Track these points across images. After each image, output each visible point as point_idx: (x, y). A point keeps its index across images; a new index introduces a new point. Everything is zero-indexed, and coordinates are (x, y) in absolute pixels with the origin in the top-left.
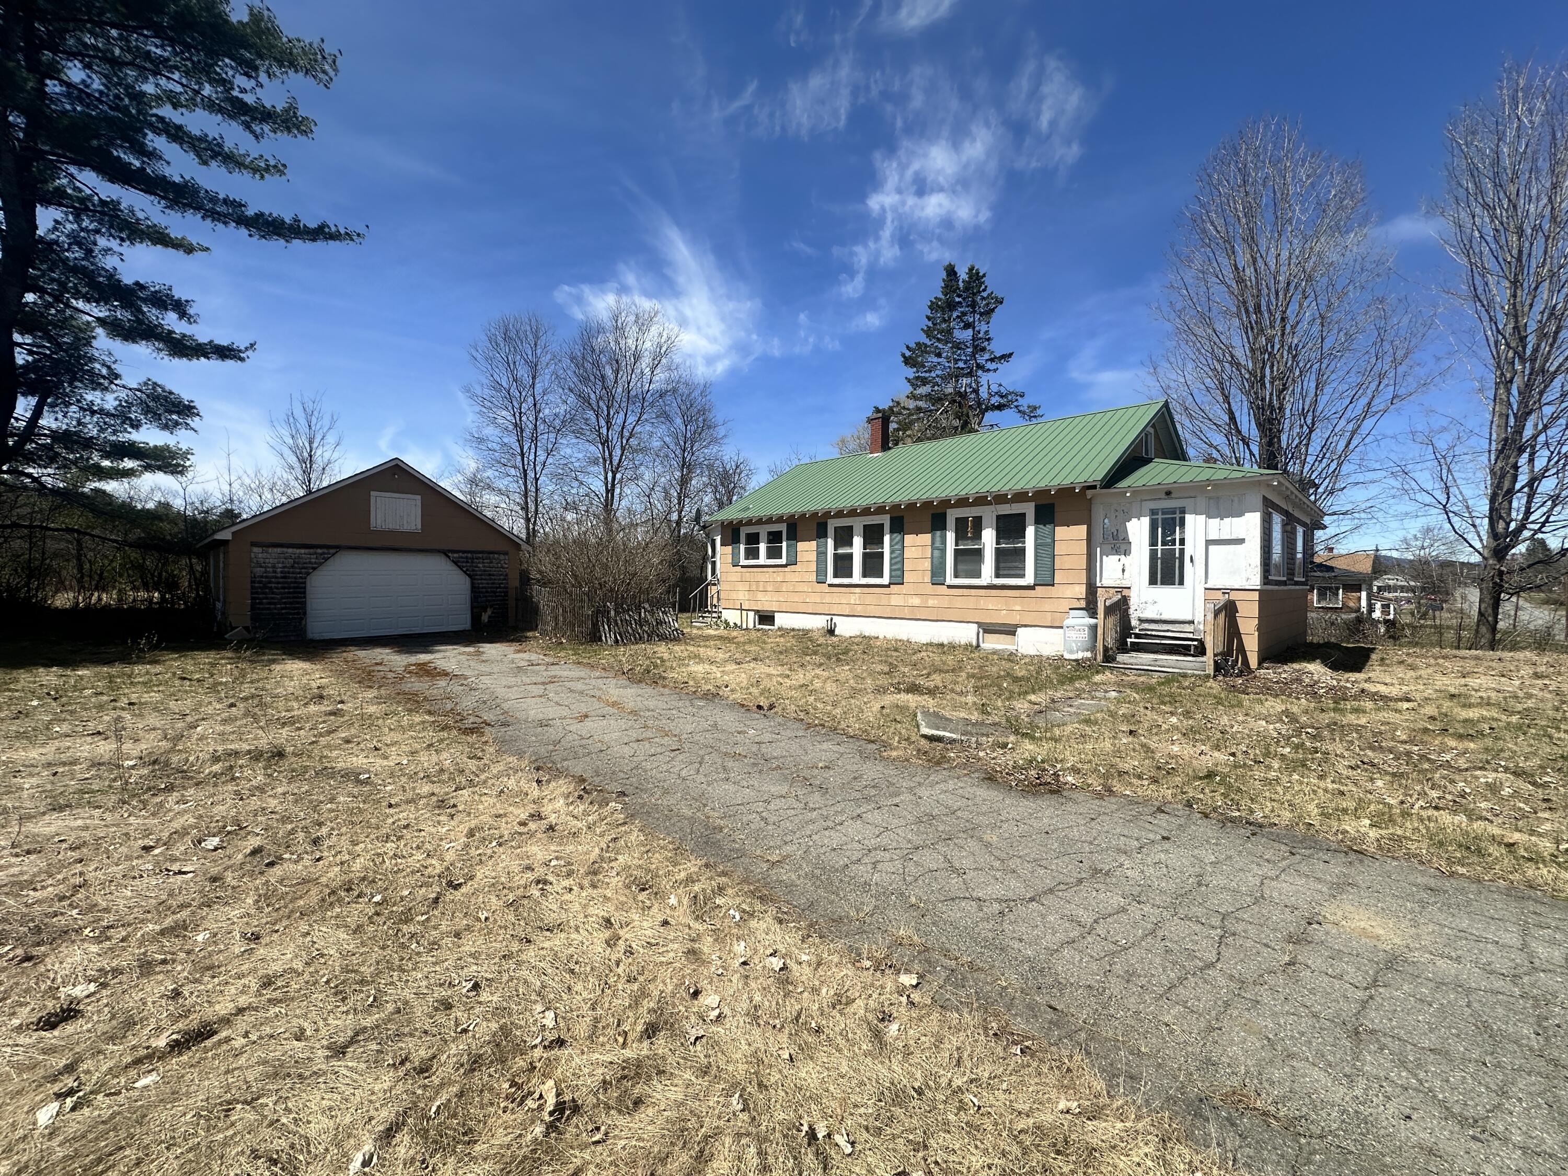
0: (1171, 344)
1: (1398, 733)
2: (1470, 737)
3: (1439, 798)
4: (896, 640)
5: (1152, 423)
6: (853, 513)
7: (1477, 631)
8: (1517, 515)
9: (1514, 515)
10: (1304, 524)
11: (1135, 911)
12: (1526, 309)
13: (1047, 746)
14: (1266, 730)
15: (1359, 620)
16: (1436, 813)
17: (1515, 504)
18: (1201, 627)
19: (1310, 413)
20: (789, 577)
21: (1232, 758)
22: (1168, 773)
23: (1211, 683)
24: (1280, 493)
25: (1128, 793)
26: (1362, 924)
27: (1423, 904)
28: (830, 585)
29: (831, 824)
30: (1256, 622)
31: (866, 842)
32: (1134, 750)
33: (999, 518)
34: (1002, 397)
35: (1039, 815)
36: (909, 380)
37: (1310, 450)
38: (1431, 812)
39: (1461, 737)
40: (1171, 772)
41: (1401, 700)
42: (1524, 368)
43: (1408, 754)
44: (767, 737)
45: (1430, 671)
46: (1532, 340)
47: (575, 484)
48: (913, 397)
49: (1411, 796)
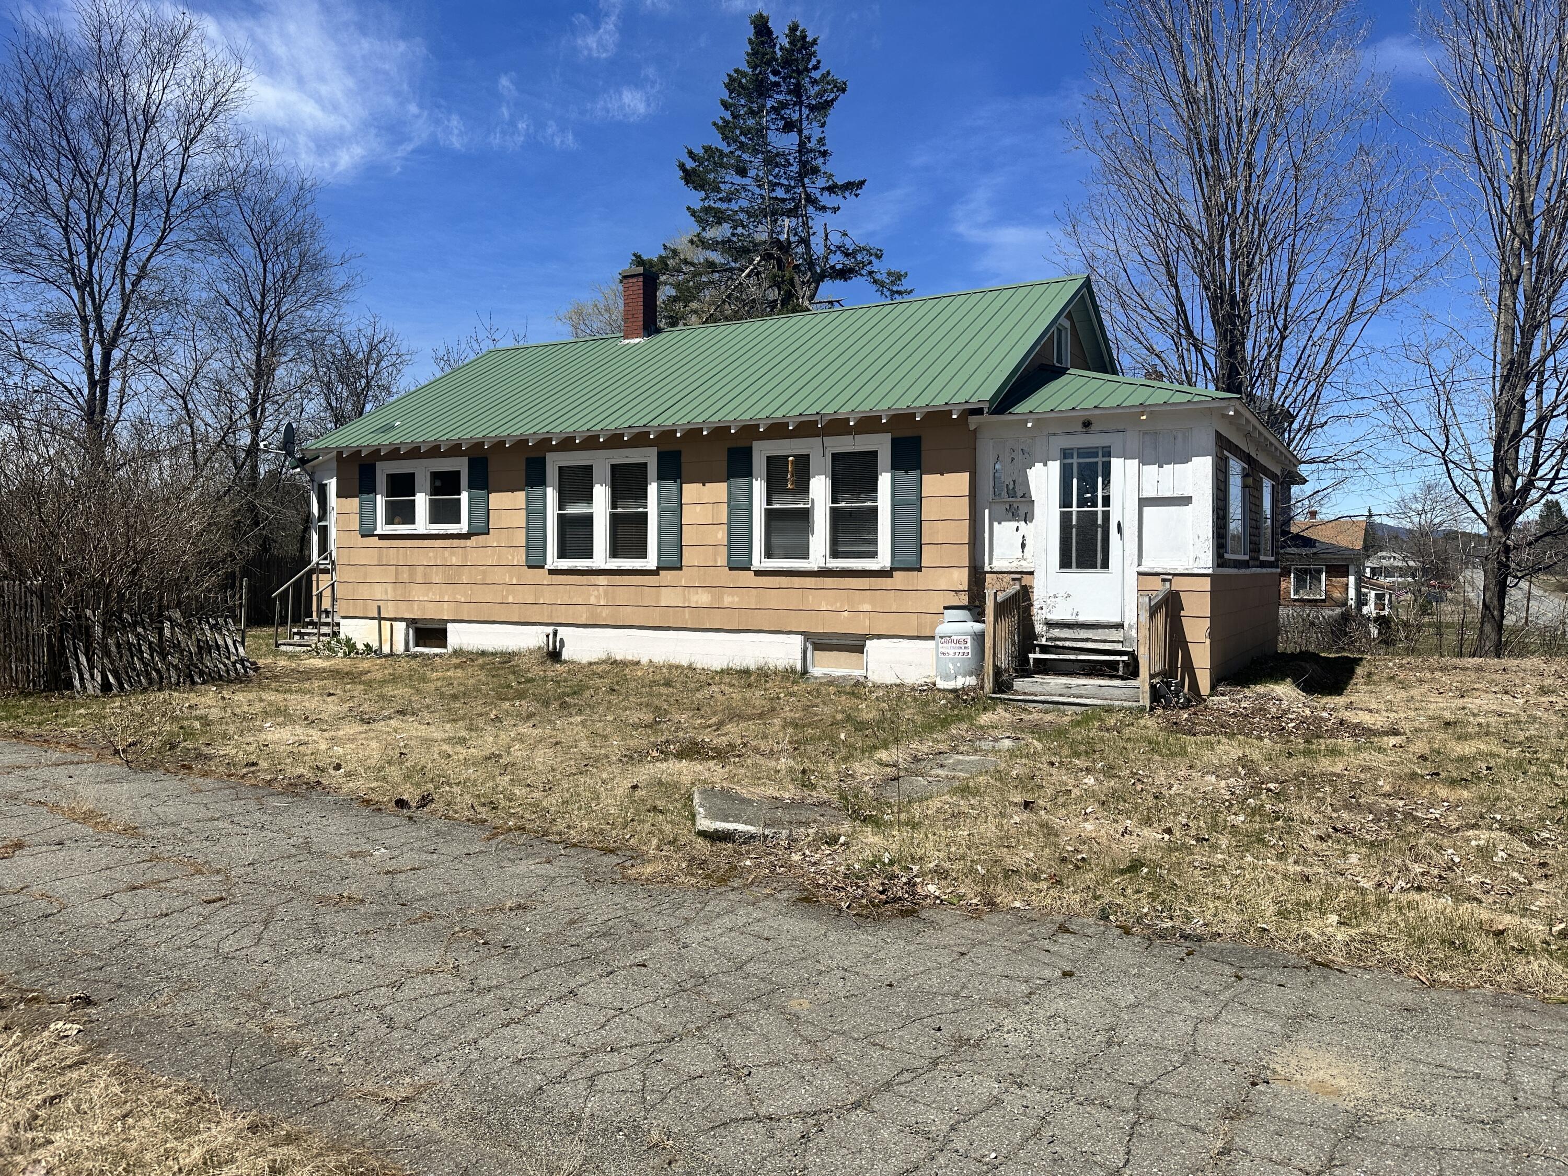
0: (1097, 189)
1: (1381, 783)
2: (1463, 782)
3: (1423, 874)
4: (671, 667)
5: (1067, 312)
6: (591, 442)
7: (1482, 631)
8: (1524, 468)
9: (1520, 467)
10: (1272, 476)
11: (1013, 1101)
12: (1533, 182)
13: (899, 835)
14: (1216, 789)
15: (1346, 618)
16: (1417, 897)
17: (1521, 454)
18: (1134, 633)
19: (1283, 310)
20: (474, 556)
21: (1167, 837)
22: (1077, 867)
23: (1147, 720)
24: (1239, 429)
25: (1017, 904)
26: (1321, 1075)
27: (1396, 1033)
28: (552, 572)
29: (516, 1013)
30: (1207, 623)
31: (581, 1040)
32: (1029, 833)
33: (837, 458)
34: (847, 255)
35: (881, 955)
36: (693, 213)
37: (1283, 365)
38: (1415, 896)
39: (1453, 783)
40: (1081, 865)
41: (1386, 733)
42: (1532, 263)
43: (1391, 812)
44: (409, 859)
45: (1424, 689)
46: (1539, 225)
47: (19, 367)
48: (700, 242)
49: (1390, 874)
